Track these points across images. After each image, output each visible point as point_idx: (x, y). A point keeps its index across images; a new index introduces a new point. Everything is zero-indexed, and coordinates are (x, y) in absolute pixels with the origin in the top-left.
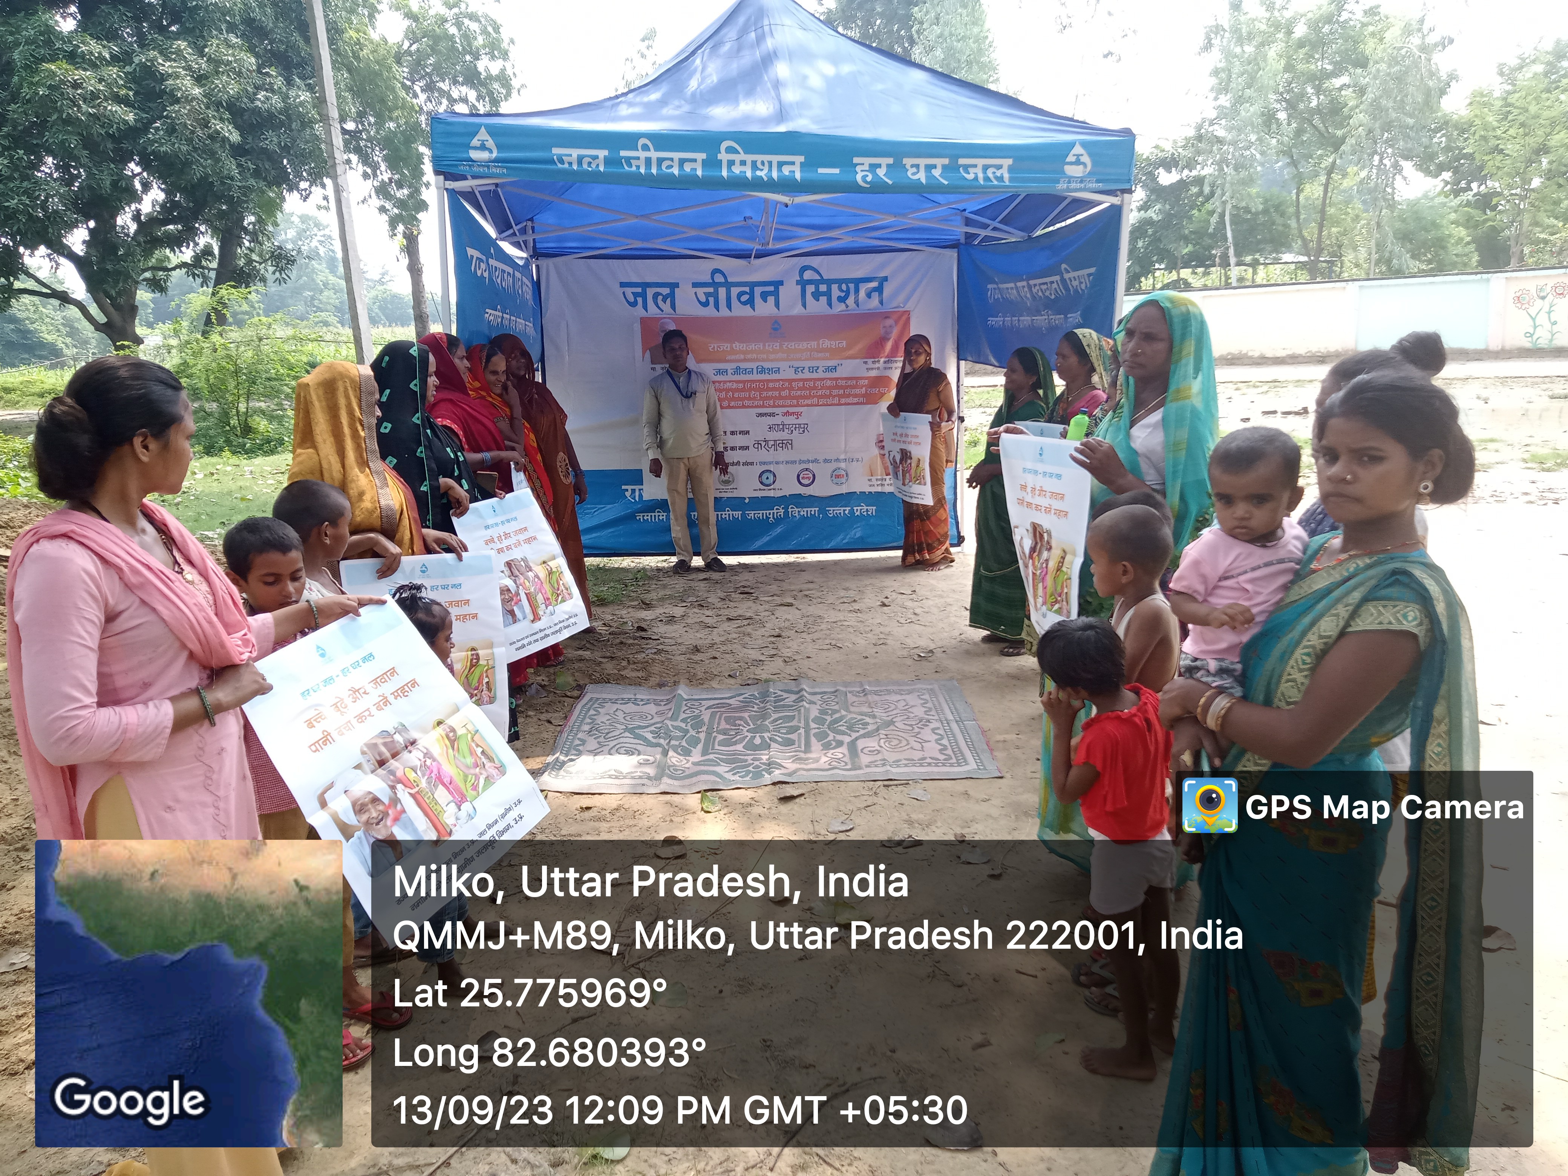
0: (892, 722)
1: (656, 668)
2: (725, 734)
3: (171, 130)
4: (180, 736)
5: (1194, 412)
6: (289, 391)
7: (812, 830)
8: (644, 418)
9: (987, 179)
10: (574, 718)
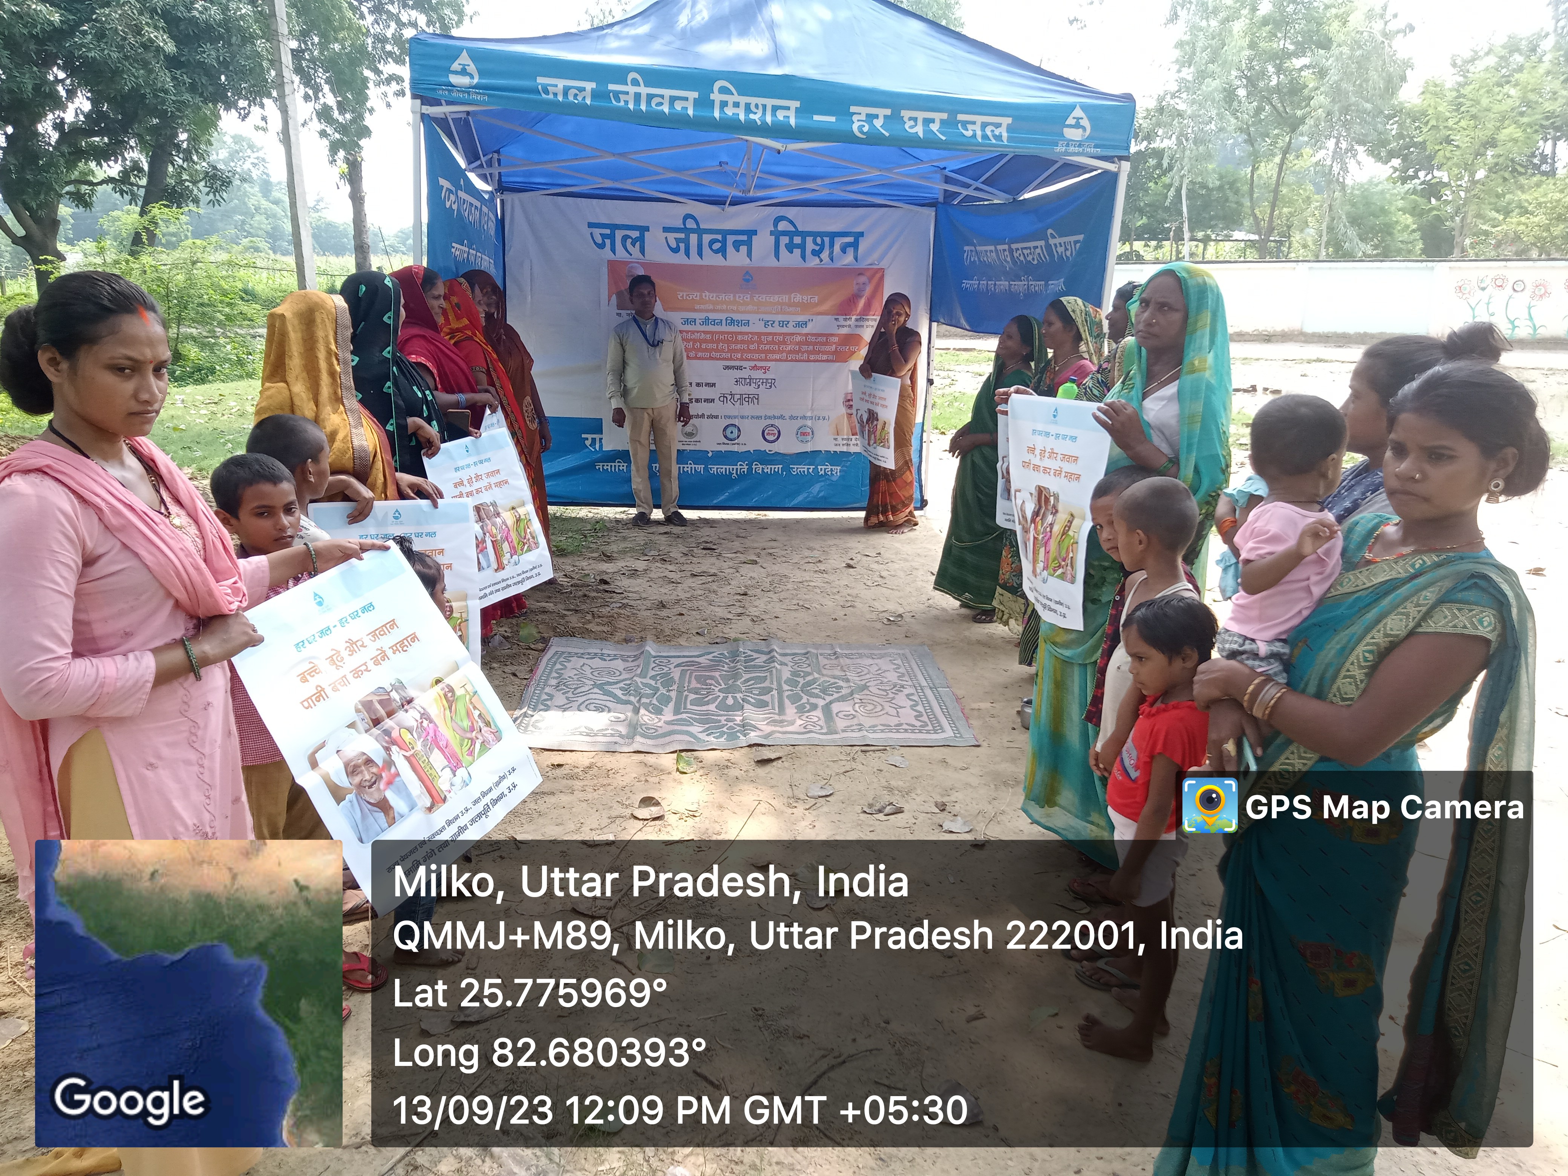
0: (865, 687)
1: (622, 623)
2: (696, 693)
3: (100, 35)
4: (164, 689)
5: (1209, 387)
6: (223, 318)
7: (791, 795)
8: (608, 365)
9: (985, 137)
10: (539, 671)
